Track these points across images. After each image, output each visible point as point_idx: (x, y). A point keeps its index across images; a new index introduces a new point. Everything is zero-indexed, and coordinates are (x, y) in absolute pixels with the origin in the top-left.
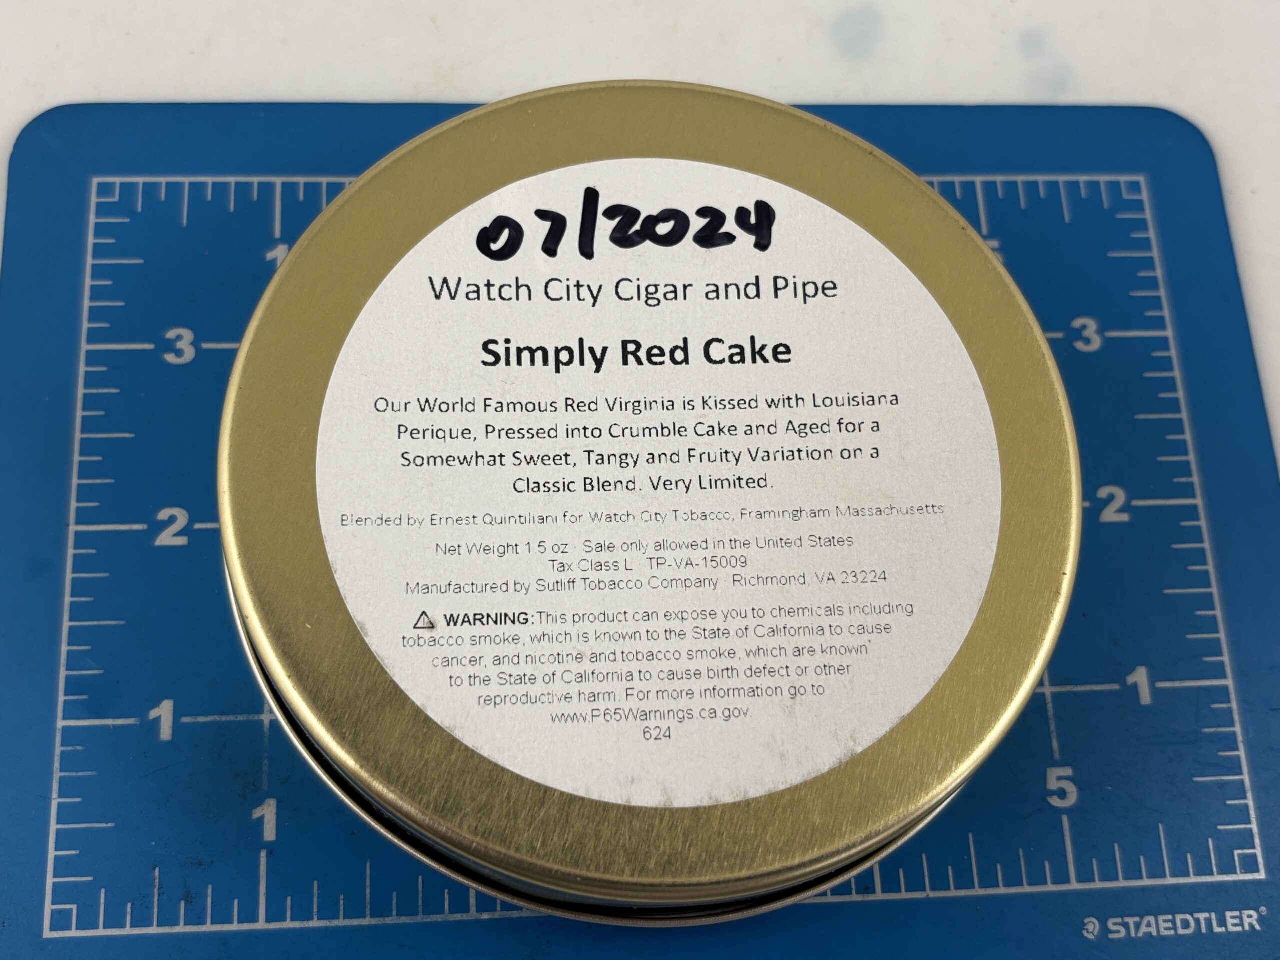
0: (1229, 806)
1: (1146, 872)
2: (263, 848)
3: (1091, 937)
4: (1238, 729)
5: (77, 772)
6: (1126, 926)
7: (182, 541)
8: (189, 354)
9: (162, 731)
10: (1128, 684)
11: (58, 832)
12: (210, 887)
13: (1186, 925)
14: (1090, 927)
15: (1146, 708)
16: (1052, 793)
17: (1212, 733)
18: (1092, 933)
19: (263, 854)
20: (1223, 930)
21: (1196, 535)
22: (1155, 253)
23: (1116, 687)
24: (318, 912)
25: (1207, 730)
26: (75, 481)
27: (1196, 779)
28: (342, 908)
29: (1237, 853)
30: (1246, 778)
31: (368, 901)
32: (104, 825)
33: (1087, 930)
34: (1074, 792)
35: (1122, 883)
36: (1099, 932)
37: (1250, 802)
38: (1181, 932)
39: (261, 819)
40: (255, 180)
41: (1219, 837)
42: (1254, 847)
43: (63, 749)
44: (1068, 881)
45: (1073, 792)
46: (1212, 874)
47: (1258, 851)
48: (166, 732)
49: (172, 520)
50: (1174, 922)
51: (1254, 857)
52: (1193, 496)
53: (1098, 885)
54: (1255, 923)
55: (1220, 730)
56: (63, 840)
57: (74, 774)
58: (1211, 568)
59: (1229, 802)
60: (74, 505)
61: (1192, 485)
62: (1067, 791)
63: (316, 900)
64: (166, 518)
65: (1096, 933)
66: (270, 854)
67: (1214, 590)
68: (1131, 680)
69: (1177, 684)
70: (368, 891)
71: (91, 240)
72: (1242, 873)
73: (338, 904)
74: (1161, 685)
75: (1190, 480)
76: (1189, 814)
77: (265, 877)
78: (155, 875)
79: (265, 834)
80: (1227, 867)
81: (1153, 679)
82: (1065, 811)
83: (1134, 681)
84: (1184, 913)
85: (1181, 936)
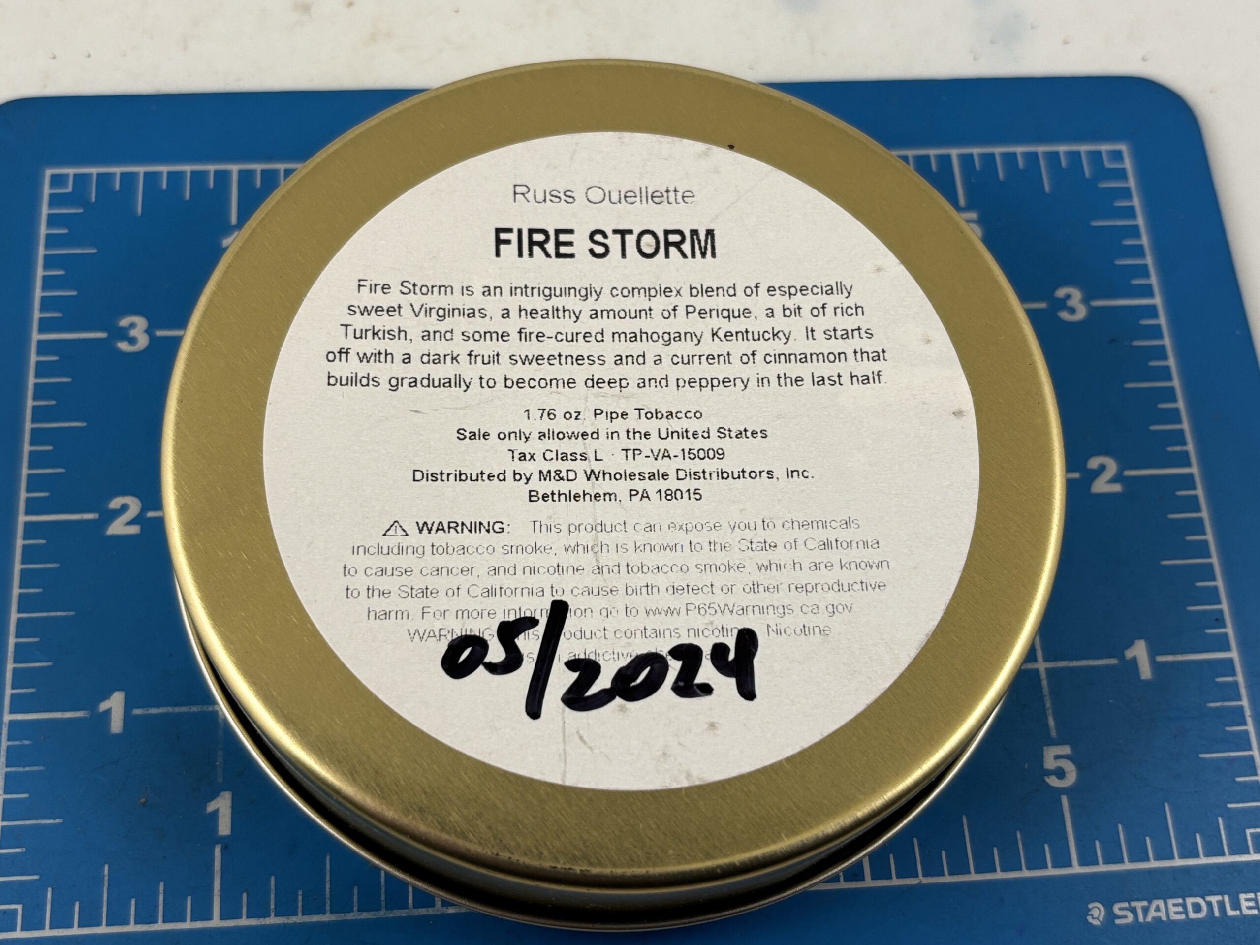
0: (1239, 783)
1: (1153, 853)
2: (218, 843)
3: (1096, 923)
4: (1245, 703)
5: (24, 767)
6: (1134, 911)
7: (134, 530)
8: (143, 342)
9: (112, 724)
10: (1127, 658)
11: (4, 829)
12: (162, 883)
14: (1095, 913)
15: (1147, 682)
16: (1050, 773)
17: (1217, 708)
18: (1097, 919)
19: (218, 850)
20: (1237, 913)
21: (1193, 504)
22: (1140, 221)
23: (1113, 661)
24: (275, 908)
25: (1212, 705)
26: (25, 471)
27: (1202, 756)
28: (300, 904)
29: (1249, 832)
30: (1255, 753)
31: (328, 896)
32: (51, 821)
33: (1092, 915)
34: (1072, 771)
35: (1127, 866)
36: (1104, 919)
38: (1192, 915)
39: (216, 812)
40: (211, 168)
41: (1230, 816)
43: (10, 743)
44: (1069, 865)
46: (1223, 854)
48: (116, 725)
49: (124, 508)
50: (1184, 906)
52: (1188, 464)
53: (1102, 868)
55: (1225, 704)
56: (8, 838)
57: (21, 769)
58: (1210, 537)
59: (1239, 779)
60: (23, 495)
61: (1186, 453)
62: (1065, 770)
63: (273, 896)
64: (118, 507)
65: (1101, 919)
66: (225, 849)
67: (1215, 560)
68: (1129, 654)
69: (1180, 658)
70: (328, 886)
71: (43, 230)
72: (1255, 853)
73: (296, 899)
74: (1161, 659)
75: (1184, 448)
76: (1196, 792)
77: (220, 873)
78: (104, 872)
79: (220, 828)
80: (1240, 848)
81: (1153, 653)
82: (1064, 791)
83: (1133, 655)
84: (1195, 896)
85: (1192, 920)
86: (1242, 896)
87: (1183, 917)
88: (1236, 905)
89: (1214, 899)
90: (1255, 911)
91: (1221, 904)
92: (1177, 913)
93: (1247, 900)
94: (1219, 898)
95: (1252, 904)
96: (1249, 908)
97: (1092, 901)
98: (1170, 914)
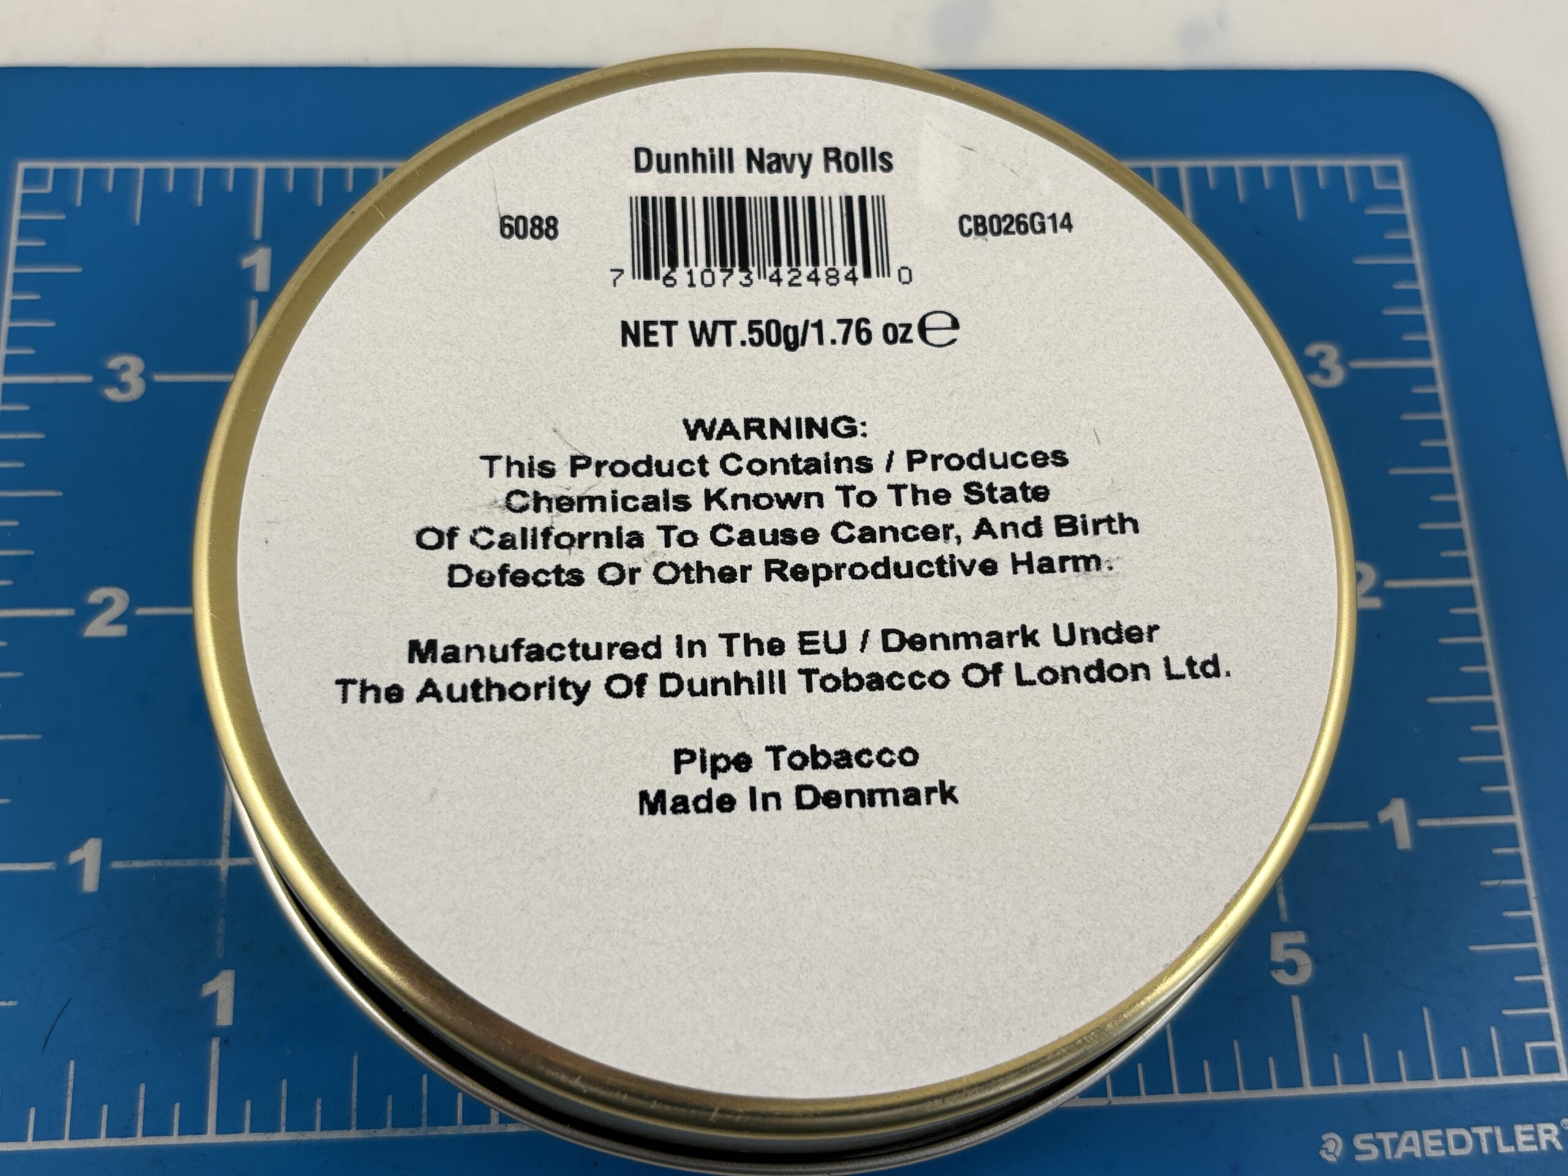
0: (1518, 983)
1: (1406, 1072)
2: (214, 1035)
3: (1332, 1158)
4: (1529, 882)
6: (1379, 1144)
7: (120, 631)
8: (137, 389)
9: (85, 880)
10: (1381, 822)
14: (1331, 1146)
15: (1404, 853)
16: (1278, 966)
17: (1494, 887)
18: (1334, 1153)
19: (215, 1043)
20: (1512, 1149)
23: (1364, 825)
25: (1487, 883)
27: (1473, 948)
29: (1529, 1045)
30: (1541, 946)
33: (1327, 1149)
35: (1373, 1087)
36: (1343, 1151)
37: (1547, 979)
38: (1454, 1152)
39: (213, 997)
41: (1505, 1025)
42: (1552, 1039)
44: (1299, 1084)
45: (1306, 965)
46: (1495, 1074)
47: (1558, 1044)
48: (90, 881)
49: (108, 602)
50: (1444, 1139)
51: (1553, 1052)
52: (1467, 575)
53: (1341, 1089)
54: (1554, 1140)
55: (1505, 882)
59: (1518, 979)
61: (1464, 559)
62: (1299, 964)
64: (99, 601)
65: (1339, 1153)
66: (224, 1043)
68: (1384, 816)
69: (1447, 822)
70: (354, 1094)
72: (1535, 1073)
74: (1424, 823)
75: (1462, 554)
76: (1464, 994)
80: (1516, 1066)
81: (1414, 815)
82: (1295, 990)
83: (1389, 817)
84: (1458, 1127)
85: (1454, 1157)
86: (1519, 1129)
87: (1442, 1153)
88: (1510, 1140)
89: (1483, 1131)
90: (1534, 1148)
91: (1492, 1139)
92: (1434, 1148)
93: (1524, 1133)
94: (1489, 1130)
95: (1531, 1138)
96: (1527, 1143)
97: (1329, 1131)
98: (1426, 1149)
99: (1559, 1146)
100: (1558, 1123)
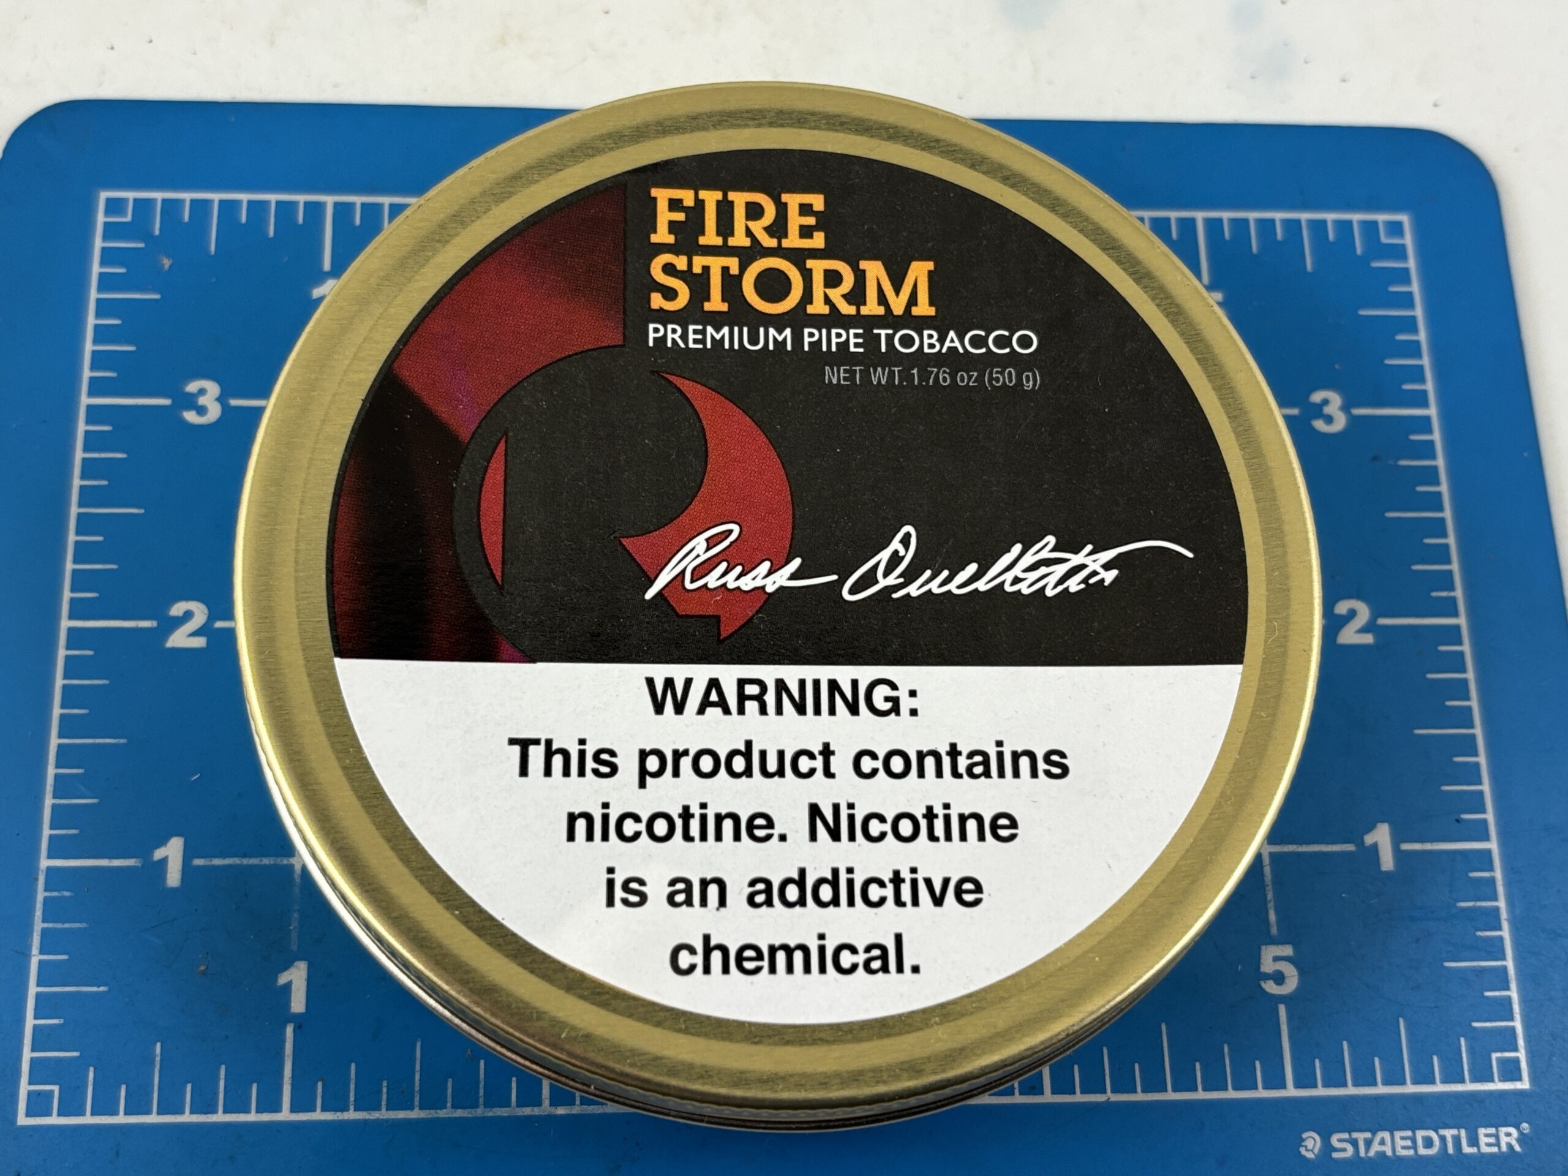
0: (1487, 998)
1: (1381, 1077)
2: (290, 1021)
3: (1310, 1155)
4: (1502, 904)
5: (63, 923)
6: (1354, 1143)
7: (200, 642)
8: (214, 412)
9: (169, 876)
10: (1366, 845)
11: (38, 996)
12: (223, 1067)
13: (1428, 1143)
14: (1309, 1144)
15: (1388, 874)
16: (1267, 977)
17: (1469, 908)
18: (1312, 1151)
19: (289, 1030)
20: (1474, 1150)
21: (1457, 662)
22: (1419, 312)
23: (1350, 847)
24: (355, 1101)
25: (1463, 904)
26: (69, 566)
27: (1447, 964)
28: (384, 1097)
29: (1495, 1056)
30: (1510, 964)
31: (417, 1088)
32: (95, 989)
33: (1306, 1147)
34: (1294, 976)
35: (1351, 1090)
36: (1320, 1150)
37: (1514, 994)
38: (1422, 1151)
39: (288, 986)
40: (301, 198)
41: (1474, 1036)
42: (1516, 1050)
43: (47, 894)
44: (1283, 1086)
45: (1292, 976)
46: (1463, 1081)
47: (1522, 1055)
48: (173, 877)
49: (188, 615)
50: (1414, 1140)
51: (1517, 1061)
52: (1455, 614)
53: (1321, 1091)
54: (1514, 1143)
55: (1479, 904)
56: (44, 1006)
57: (59, 926)
58: (1474, 703)
59: (1488, 994)
60: (67, 595)
61: (1454, 600)
62: (1286, 975)
63: (352, 1086)
64: (180, 614)
65: (1316, 1151)
66: (298, 1029)
67: (1478, 731)
68: (1369, 839)
69: (1428, 846)
70: (417, 1077)
71: (96, 269)
72: (1500, 1081)
73: (380, 1092)
74: (1406, 847)
75: (1452, 594)
76: (1437, 1007)
77: (291, 1057)
78: (155, 1051)
79: (293, 1005)
80: (1482, 1074)
81: (1397, 839)
82: (1282, 999)
83: (1374, 841)
84: (1427, 1129)
85: (1422, 1157)
86: (1482, 1131)
87: (1411, 1152)
88: (1474, 1141)
89: (1449, 1133)
90: (1495, 1149)
91: (1457, 1140)
92: (1404, 1148)
93: (1487, 1135)
94: (1454, 1132)
95: (1492, 1140)
96: (1489, 1145)
97: (1308, 1130)
99: (1518, 1148)
100: (1517, 1127)
